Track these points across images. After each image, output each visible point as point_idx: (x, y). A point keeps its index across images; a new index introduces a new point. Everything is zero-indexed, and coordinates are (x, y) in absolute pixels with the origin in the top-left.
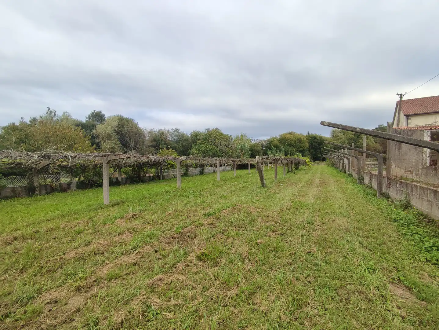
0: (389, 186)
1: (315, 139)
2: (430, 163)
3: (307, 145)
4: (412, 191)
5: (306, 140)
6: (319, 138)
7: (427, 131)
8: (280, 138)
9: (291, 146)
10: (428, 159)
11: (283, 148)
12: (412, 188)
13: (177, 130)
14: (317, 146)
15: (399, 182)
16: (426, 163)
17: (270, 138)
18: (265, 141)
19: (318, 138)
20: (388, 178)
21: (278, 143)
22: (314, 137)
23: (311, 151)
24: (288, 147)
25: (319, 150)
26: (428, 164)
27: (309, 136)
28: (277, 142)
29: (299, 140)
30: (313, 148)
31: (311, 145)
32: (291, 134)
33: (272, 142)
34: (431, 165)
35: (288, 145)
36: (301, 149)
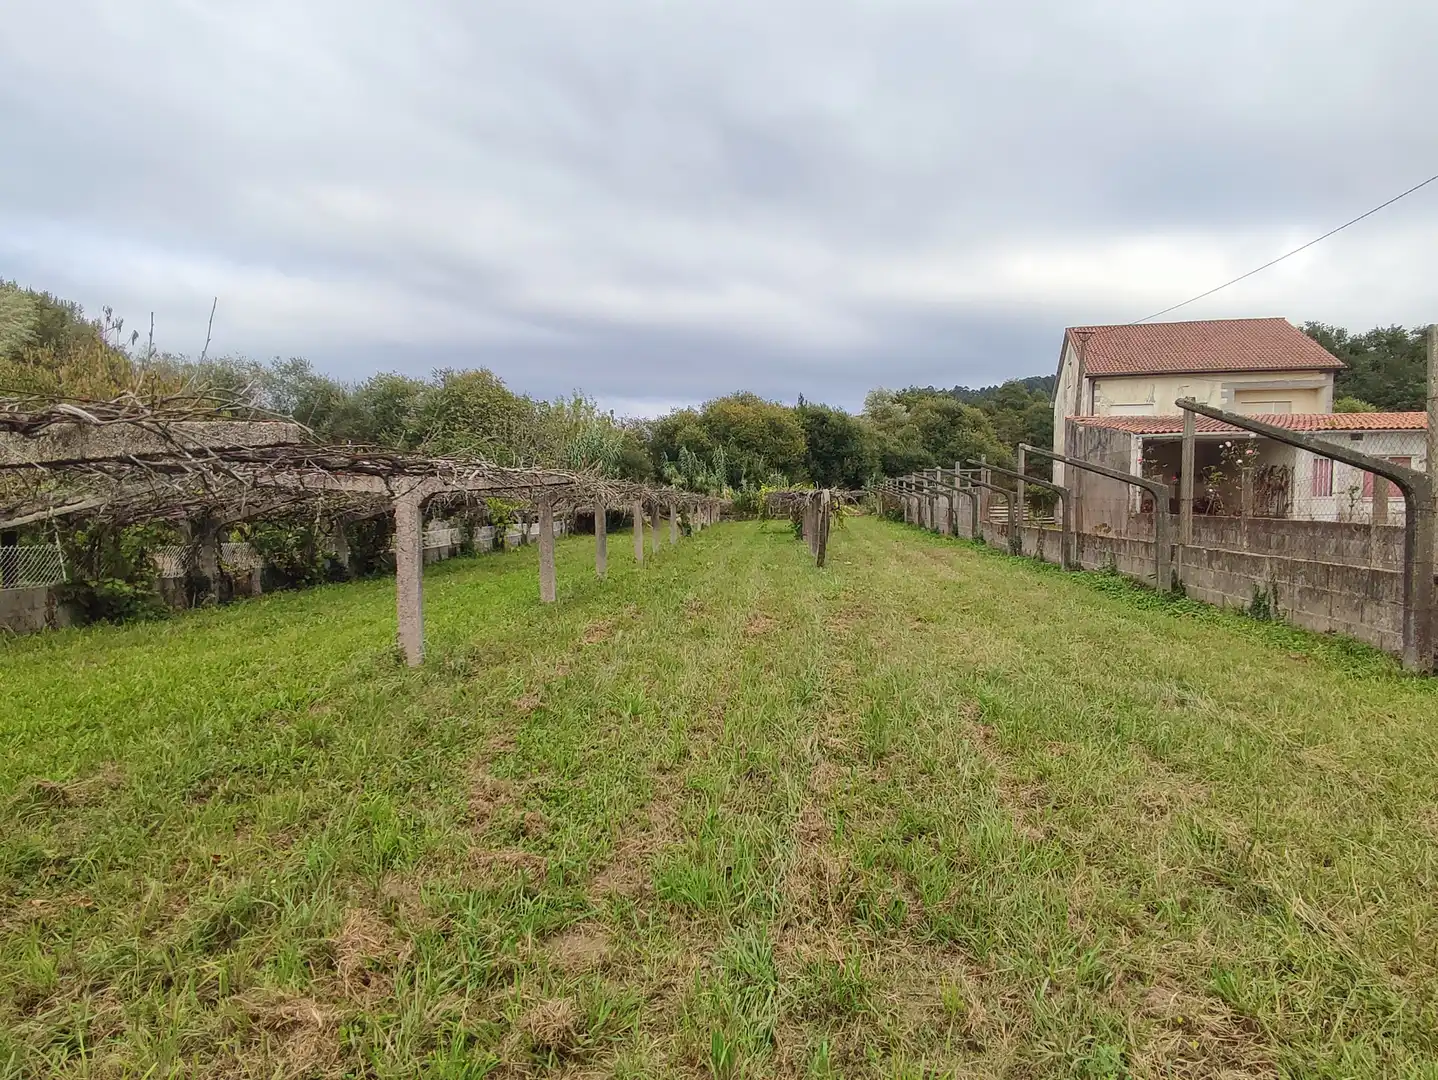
0: (1081, 550)
1: (823, 423)
2: (1141, 508)
3: (802, 445)
4: (1119, 550)
5: (795, 426)
6: (836, 422)
7: (1136, 436)
8: (705, 416)
9: (748, 447)
10: (1138, 498)
11: (720, 453)
12: (1119, 545)
13: (298, 367)
14: (832, 448)
15: (1098, 540)
16: (1134, 506)
17: (667, 413)
18: (650, 425)
19: (833, 419)
20: (1079, 535)
21: (702, 435)
22: (821, 414)
23: (811, 467)
24: (737, 451)
25: (836, 464)
26: (1138, 509)
27: (802, 411)
28: (696, 430)
29: (776, 428)
30: (817, 457)
31: (812, 443)
32: (744, 400)
33: (676, 428)
34: (1142, 511)
35: (739, 443)
36: (781, 459)
